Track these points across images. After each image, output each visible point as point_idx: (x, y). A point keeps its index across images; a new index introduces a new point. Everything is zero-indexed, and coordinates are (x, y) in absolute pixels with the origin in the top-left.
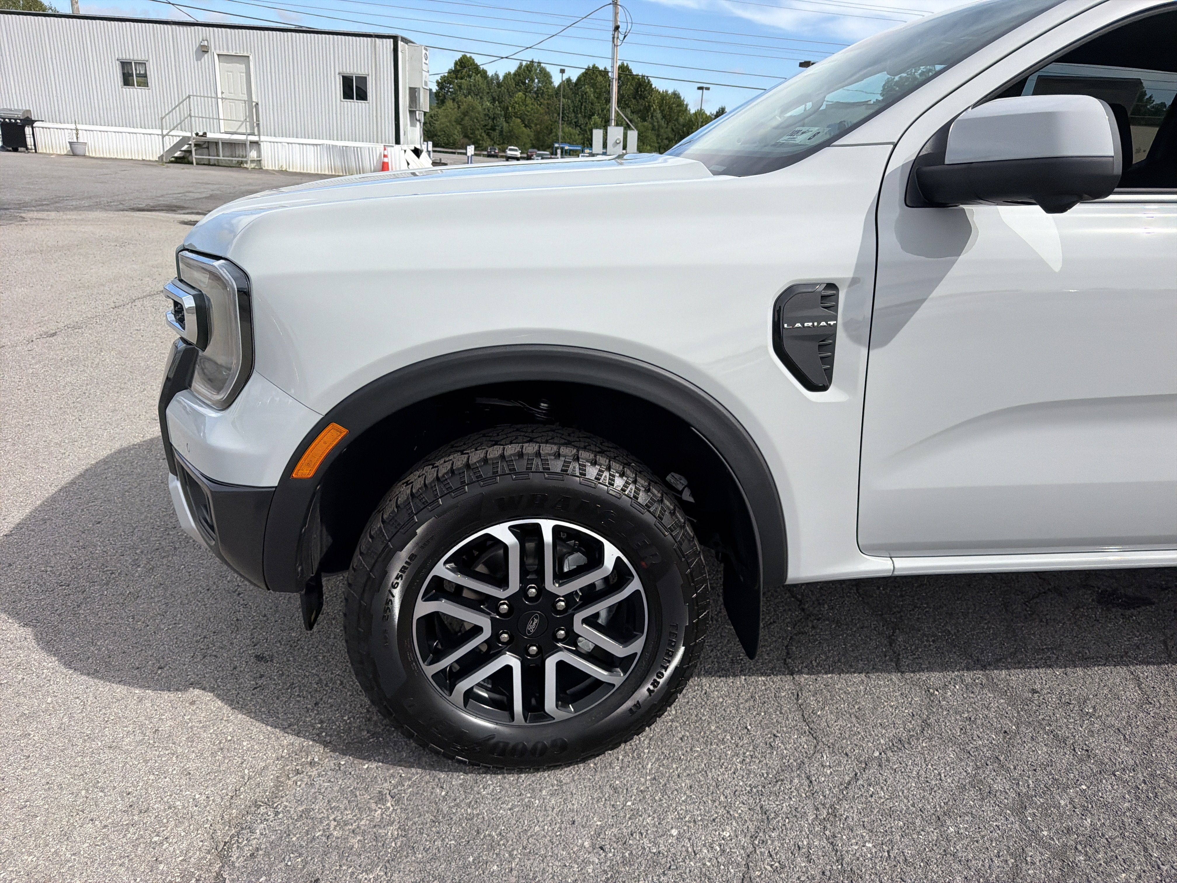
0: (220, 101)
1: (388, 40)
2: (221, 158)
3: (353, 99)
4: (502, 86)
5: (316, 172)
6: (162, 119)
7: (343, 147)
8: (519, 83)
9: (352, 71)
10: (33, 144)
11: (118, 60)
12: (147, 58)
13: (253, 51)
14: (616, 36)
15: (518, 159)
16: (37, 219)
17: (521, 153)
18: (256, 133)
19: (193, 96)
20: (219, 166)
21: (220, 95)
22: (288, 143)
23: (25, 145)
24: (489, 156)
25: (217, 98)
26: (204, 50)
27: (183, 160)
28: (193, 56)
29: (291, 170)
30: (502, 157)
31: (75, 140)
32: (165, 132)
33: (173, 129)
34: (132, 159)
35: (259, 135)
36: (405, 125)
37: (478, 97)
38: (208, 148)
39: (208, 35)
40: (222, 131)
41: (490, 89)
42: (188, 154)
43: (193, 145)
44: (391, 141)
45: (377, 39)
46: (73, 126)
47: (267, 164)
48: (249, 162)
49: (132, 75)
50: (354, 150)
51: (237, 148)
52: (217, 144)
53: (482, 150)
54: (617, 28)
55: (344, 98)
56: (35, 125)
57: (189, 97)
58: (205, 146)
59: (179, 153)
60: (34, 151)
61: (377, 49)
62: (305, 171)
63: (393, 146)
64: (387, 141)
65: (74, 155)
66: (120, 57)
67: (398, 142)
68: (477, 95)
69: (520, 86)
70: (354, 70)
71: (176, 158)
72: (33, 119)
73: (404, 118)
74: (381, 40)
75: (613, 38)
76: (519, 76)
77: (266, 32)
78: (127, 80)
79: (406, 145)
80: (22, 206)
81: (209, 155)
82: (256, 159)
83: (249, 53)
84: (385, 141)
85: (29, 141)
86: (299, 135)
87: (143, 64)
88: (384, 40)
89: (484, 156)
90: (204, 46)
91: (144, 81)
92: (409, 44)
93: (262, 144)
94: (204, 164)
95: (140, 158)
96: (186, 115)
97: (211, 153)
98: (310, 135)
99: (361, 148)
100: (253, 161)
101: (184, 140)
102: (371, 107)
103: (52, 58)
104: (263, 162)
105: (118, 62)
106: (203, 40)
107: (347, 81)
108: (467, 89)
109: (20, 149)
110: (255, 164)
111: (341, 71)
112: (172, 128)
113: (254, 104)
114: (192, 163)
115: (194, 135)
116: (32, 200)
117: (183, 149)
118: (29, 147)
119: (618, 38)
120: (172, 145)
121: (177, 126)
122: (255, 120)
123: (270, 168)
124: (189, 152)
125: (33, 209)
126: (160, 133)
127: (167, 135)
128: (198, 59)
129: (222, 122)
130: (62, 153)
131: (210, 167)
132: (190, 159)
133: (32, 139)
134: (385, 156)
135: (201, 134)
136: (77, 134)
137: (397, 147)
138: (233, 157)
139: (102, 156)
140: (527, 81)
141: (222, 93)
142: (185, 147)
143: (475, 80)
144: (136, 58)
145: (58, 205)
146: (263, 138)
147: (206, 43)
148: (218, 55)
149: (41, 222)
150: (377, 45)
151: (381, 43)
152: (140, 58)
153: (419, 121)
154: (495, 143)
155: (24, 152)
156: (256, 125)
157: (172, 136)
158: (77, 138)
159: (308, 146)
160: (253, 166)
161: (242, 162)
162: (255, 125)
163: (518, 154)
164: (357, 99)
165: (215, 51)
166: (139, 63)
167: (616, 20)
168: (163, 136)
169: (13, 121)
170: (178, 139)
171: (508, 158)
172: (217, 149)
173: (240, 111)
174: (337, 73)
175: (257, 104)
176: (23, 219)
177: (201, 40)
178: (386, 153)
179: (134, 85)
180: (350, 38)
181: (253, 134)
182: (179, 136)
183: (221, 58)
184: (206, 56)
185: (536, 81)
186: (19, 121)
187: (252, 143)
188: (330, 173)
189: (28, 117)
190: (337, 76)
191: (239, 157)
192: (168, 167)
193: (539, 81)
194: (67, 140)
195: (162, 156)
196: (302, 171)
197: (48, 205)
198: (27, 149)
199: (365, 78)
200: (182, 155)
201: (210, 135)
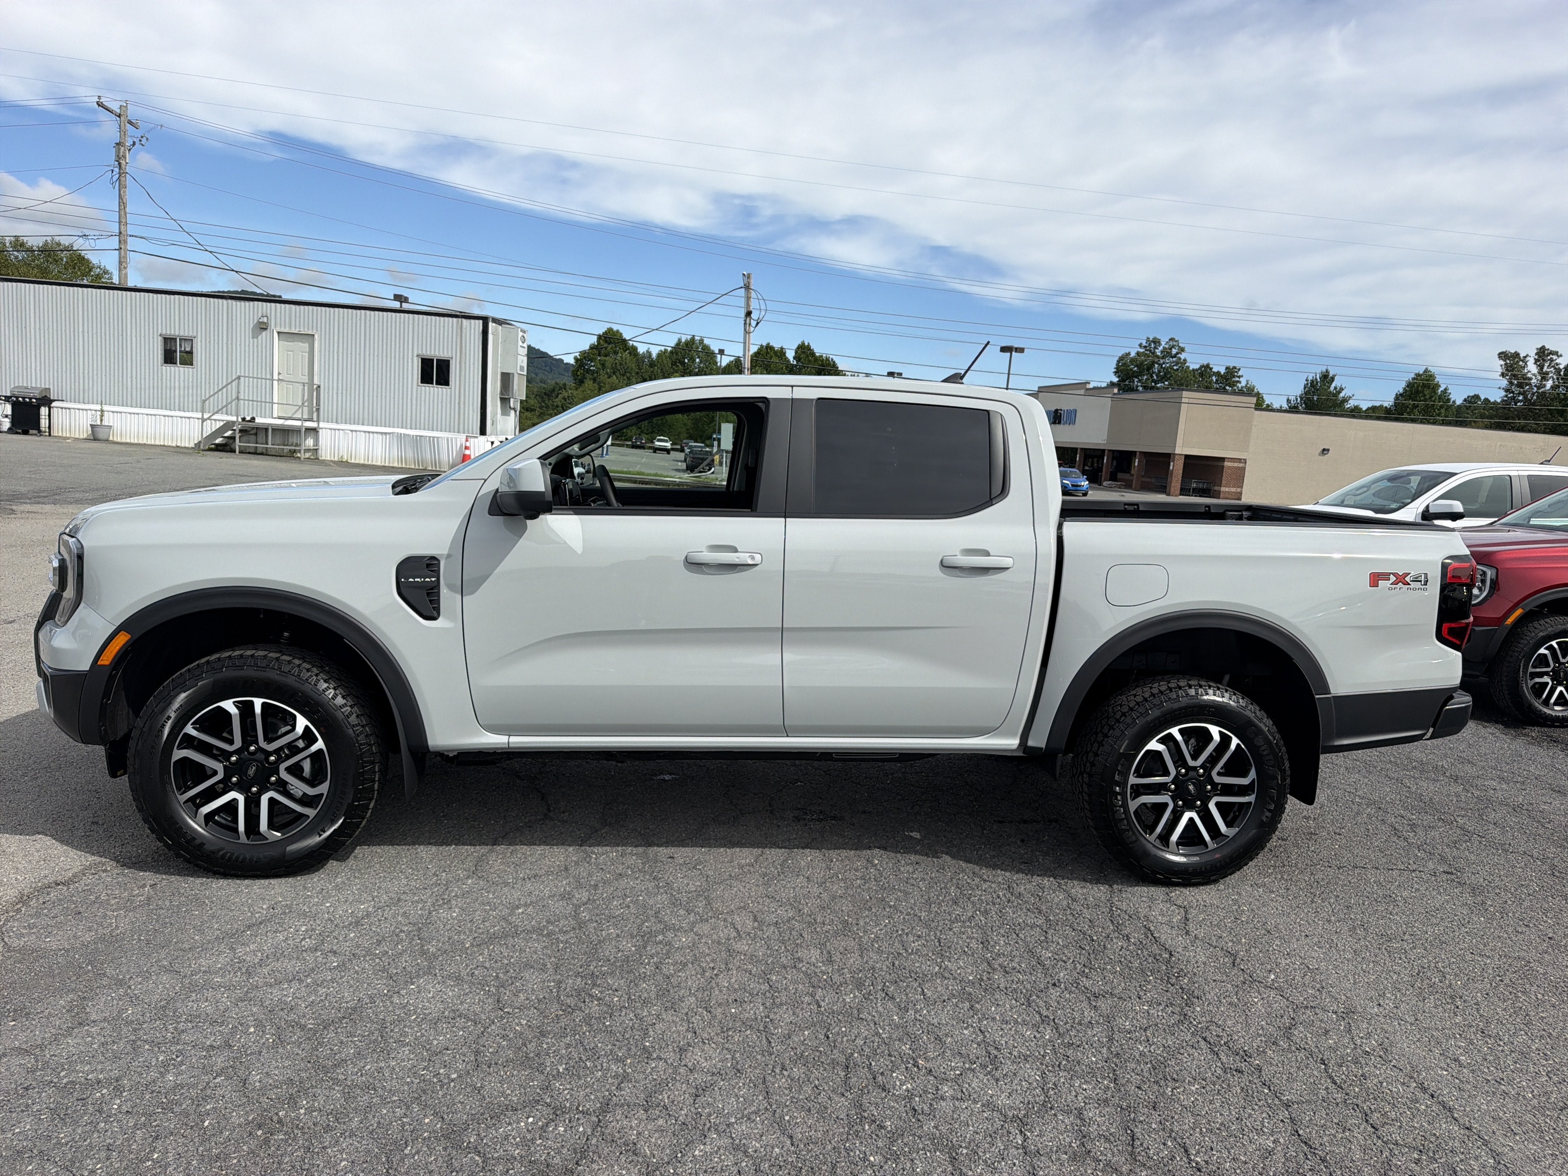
0: (275, 383)
1: (477, 321)
2: (270, 446)
3: (432, 384)
4: (655, 366)
5: (383, 464)
6: (204, 401)
7: (417, 436)
8: (675, 362)
9: (433, 353)
10: (47, 426)
11: (160, 335)
12: (195, 334)
13: (319, 329)
14: (748, 322)
15: (668, 451)
16: (28, 512)
17: (671, 444)
18: (315, 418)
19: (245, 377)
20: (267, 455)
21: (276, 377)
22: (352, 431)
23: (37, 426)
24: (634, 447)
25: (273, 380)
26: (262, 327)
27: (226, 448)
28: (249, 333)
29: (353, 461)
30: (650, 448)
31: (99, 423)
32: (206, 416)
33: (217, 412)
34: (164, 446)
35: (318, 421)
36: (494, 414)
37: (625, 378)
38: (256, 434)
39: (269, 311)
40: (275, 415)
41: (640, 369)
42: (231, 441)
43: (237, 431)
44: (475, 432)
45: (464, 320)
46: (98, 407)
47: (326, 454)
48: (302, 452)
49: (176, 351)
50: (430, 440)
51: (290, 434)
52: (266, 430)
53: (626, 440)
54: (749, 314)
55: (422, 382)
56: (54, 404)
57: (239, 378)
58: (252, 432)
59: (221, 439)
60: (47, 434)
61: (464, 331)
62: (370, 463)
63: (477, 437)
64: (470, 431)
65: (95, 439)
66: (164, 332)
67: (483, 432)
68: (623, 375)
69: (678, 366)
70: (437, 352)
71: (217, 445)
72: (52, 398)
73: (492, 405)
74: (468, 321)
75: (745, 324)
76: (677, 354)
77: (336, 309)
78: (169, 358)
79: (493, 436)
80: (16, 497)
81: (257, 443)
82: (312, 448)
83: (315, 331)
84: (468, 431)
85: (44, 423)
86: (366, 422)
87: (190, 340)
88: (473, 321)
89: (628, 446)
90: (263, 323)
91: (188, 359)
92: (503, 325)
93: (320, 431)
94: (249, 453)
95: (174, 445)
96: (234, 398)
97: (259, 440)
98: (379, 421)
99: (438, 438)
100: (308, 450)
101: (228, 425)
102: (453, 393)
103: (83, 332)
104: (320, 451)
105: (160, 338)
106: (262, 316)
107: (426, 364)
108: (612, 368)
109: (31, 431)
110: (310, 454)
111: (420, 352)
112: (216, 410)
113: (315, 387)
114: (234, 451)
115: (240, 420)
116: (28, 492)
117: (226, 435)
118: (43, 429)
119: (750, 324)
120: (213, 430)
121: (222, 409)
122: (315, 405)
123: (328, 458)
124: (232, 438)
125: (28, 501)
126: (200, 416)
127: (209, 418)
128: (255, 336)
129: (275, 406)
130: (81, 437)
131: (256, 456)
132: (233, 446)
133: (47, 421)
134: (467, 448)
135: (248, 418)
136: (102, 416)
137: (482, 438)
138: (284, 445)
139: (128, 441)
140: (686, 361)
141: (279, 374)
142: (229, 433)
143: (621, 357)
144: (182, 334)
145: (57, 497)
146: (322, 425)
147: (265, 320)
148: (279, 333)
149: (31, 515)
150: (464, 326)
151: (468, 324)
152: (186, 334)
153: (514, 409)
154: (642, 432)
155: (36, 435)
156: (316, 411)
157: (215, 420)
158: (101, 420)
159: (375, 435)
160: (307, 455)
161: (295, 451)
162: (314, 409)
163: (668, 445)
164: (436, 384)
165: (275, 328)
166: (185, 339)
167: (748, 305)
168: (203, 420)
169: (28, 400)
170: (222, 423)
171: (656, 450)
172: (267, 436)
173: (298, 395)
174: (415, 355)
175: (319, 387)
176: (13, 512)
177: (260, 315)
178: (468, 444)
179: (176, 363)
180: (433, 317)
181: (311, 420)
182: (223, 421)
183: (281, 335)
184: (264, 333)
185: (698, 360)
186: (34, 400)
187: (308, 430)
188: (400, 466)
189: (46, 396)
190: (415, 359)
191: (292, 445)
192: (206, 456)
193: (701, 362)
194: (89, 423)
195: (200, 442)
196: (366, 463)
197: (45, 497)
198: (40, 431)
199: (449, 361)
200: (224, 442)
201: (258, 420)
